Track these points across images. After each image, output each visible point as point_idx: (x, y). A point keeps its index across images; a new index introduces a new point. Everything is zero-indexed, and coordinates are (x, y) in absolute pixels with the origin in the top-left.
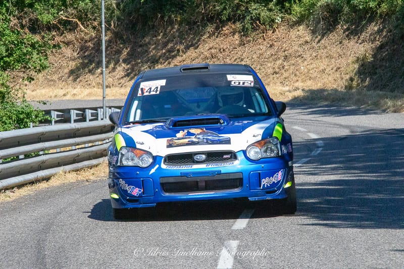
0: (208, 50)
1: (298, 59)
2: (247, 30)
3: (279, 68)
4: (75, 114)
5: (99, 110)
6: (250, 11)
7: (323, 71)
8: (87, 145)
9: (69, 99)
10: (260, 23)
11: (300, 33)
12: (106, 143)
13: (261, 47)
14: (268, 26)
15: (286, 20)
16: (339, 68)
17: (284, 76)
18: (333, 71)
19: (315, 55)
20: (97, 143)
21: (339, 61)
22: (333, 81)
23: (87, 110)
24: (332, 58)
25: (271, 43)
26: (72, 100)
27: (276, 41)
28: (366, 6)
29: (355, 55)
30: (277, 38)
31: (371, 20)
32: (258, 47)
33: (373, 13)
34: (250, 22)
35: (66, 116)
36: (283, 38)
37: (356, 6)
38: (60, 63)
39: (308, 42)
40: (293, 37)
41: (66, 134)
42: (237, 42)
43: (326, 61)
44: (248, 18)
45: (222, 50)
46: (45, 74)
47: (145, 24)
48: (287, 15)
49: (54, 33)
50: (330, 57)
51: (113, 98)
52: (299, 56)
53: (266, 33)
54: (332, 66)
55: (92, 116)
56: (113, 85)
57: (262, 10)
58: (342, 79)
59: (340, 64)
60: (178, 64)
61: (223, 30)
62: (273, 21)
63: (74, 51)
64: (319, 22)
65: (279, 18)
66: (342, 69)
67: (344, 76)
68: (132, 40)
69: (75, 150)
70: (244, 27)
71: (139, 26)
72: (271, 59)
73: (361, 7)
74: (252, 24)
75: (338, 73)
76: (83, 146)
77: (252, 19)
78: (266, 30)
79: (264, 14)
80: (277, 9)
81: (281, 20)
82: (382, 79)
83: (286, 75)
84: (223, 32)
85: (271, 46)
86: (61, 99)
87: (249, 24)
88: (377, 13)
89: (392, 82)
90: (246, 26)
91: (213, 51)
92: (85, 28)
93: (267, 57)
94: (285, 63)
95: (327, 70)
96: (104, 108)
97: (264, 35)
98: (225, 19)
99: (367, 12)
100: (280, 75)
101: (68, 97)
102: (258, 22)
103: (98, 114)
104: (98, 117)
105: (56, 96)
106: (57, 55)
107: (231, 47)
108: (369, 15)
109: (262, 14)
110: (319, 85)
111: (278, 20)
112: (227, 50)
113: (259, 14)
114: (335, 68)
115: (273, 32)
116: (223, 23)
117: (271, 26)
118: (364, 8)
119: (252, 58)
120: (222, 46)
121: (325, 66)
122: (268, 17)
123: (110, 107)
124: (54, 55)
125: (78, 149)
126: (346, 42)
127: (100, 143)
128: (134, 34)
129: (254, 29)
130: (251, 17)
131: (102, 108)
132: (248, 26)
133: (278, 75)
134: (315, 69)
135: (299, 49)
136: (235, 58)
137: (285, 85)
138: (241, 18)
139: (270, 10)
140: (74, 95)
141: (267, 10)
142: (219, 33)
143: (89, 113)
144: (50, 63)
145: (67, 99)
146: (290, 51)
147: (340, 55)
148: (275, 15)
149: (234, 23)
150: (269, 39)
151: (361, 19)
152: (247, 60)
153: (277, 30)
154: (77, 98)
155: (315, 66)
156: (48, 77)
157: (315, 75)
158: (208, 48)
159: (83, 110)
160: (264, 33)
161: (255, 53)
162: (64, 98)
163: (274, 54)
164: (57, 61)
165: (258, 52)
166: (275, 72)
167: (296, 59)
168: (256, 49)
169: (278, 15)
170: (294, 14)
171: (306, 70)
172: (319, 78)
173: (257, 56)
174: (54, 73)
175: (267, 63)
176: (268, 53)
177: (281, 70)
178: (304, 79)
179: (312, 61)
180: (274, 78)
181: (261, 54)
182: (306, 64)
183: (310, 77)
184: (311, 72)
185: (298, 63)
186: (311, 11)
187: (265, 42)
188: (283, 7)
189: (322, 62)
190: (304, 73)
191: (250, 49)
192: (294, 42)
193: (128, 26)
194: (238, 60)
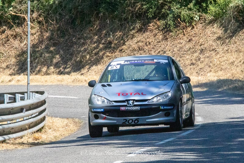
0: (136, 43)
1: (212, 52)
2: (169, 27)
3: (196, 60)
4: (8, 98)
6: (172, 10)
7: (232, 63)
9: (14, 84)
10: (181, 20)
11: (214, 30)
13: (182, 41)
14: (187, 23)
15: (203, 18)
17: (199, 67)
18: (241, 63)
19: (226, 49)
22: (240, 72)
24: (241, 52)
25: (190, 38)
27: (194, 36)
30: (195, 34)
32: (179, 41)
34: (172, 19)
36: (200, 34)
38: (9, 52)
39: (221, 38)
40: (209, 33)
42: (161, 37)
43: (235, 55)
44: (171, 16)
45: (148, 43)
48: (204, 14)
49: (4, 27)
50: (238, 51)
52: (213, 50)
53: (186, 29)
54: (240, 59)
57: (183, 9)
61: (149, 26)
62: (192, 18)
63: (21, 42)
65: (197, 17)
68: (72, 33)
70: (167, 23)
71: (78, 22)
72: (189, 52)
74: (174, 21)
78: (186, 27)
79: (185, 12)
80: (196, 8)
81: (198, 18)
83: (201, 66)
84: (149, 28)
85: (190, 41)
91: (140, 44)
92: (32, 23)
93: (186, 50)
94: (201, 56)
95: (235, 62)
97: (185, 31)
98: (151, 17)
100: (196, 66)
102: (179, 20)
106: (6, 46)
107: (156, 41)
109: (183, 13)
110: (228, 75)
111: (197, 18)
112: (152, 43)
113: (180, 13)
114: (242, 61)
115: (192, 29)
116: (149, 21)
119: (174, 51)
120: (148, 40)
121: (234, 59)
122: (187, 15)
123: (33, 92)
128: (73, 28)
129: (176, 26)
130: (173, 15)
131: (27, 92)
132: (171, 22)
133: (194, 66)
135: (213, 44)
136: (158, 51)
137: (200, 74)
138: (164, 17)
139: (190, 9)
140: (18, 81)
141: (187, 9)
142: (146, 29)
145: (12, 84)
146: (206, 46)
148: (193, 13)
149: (159, 19)
150: (189, 34)
152: (169, 52)
153: (195, 27)
154: (20, 83)
155: (226, 58)
157: (226, 66)
159: (14, 94)
160: (184, 29)
162: (10, 84)
163: (192, 47)
164: (6, 51)
165: (179, 46)
166: (192, 63)
167: (210, 53)
168: (177, 43)
169: (196, 14)
170: (209, 13)
171: (218, 62)
172: (229, 69)
173: (177, 49)
174: (3, 62)
175: (185, 55)
176: (187, 47)
177: (197, 62)
178: (216, 70)
179: (223, 54)
180: (191, 68)
181: (181, 48)
182: (219, 57)
183: (222, 68)
184: (222, 63)
185: (212, 56)
186: (224, 11)
187: (185, 37)
188: (201, 7)
189: (232, 55)
190: (216, 64)
191: (172, 43)
192: (209, 38)
193: (68, 21)
194: (161, 53)
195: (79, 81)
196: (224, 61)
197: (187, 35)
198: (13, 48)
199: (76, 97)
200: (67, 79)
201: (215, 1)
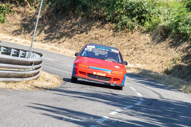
0: (95, 34)
1: (142, 51)
2: (118, 29)
3: (130, 53)
4: (13, 51)
5: (27, 52)
6: (122, 19)
7: (154, 61)
8: (15, 70)
9: (13, 42)
10: (126, 26)
11: (146, 38)
12: (26, 71)
13: (124, 40)
14: (130, 30)
15: (140, 28)
16: (162, 62)
17: (132, 59)
18: (159, 62)
19: (151, 51)
20: (21, 70)
21: (163, 57)
22: (157, 68)
23: (20, 51)
24: (160, 55)
25: (129, 39)
26: (14, 43)
27: (132, 39)
28: (185, 32)
29: (172, 56)
30: (133, 37)
31: (186, 40)
32: (122, 39)
33: (187, 36)
34: (121, 25)
35: (9, 51)
36: (137, 38)
37: (180, 31)
38: (12, 22)
39: (149, 43)
40: (142, 39)
41: (5, 61)
42: (111, 34)
43: (156, 56)
44: (120, 22)
45: (102, 36)
46: (3, 26)
47: (64, 12)
48: (141, 26)
49: (13, 5)
50: (159, 54)
51: (36, 47)
52: (143, 50)
53: (128, 33)
54: (159, 59)
55: (22, 55)
56: (38, 41)
57: (129, 20)
58: (163, 68)
59: (163, 60)
60: (76, 38)
61: (105, 26)
62: (133, 27)
63: (21, 17)
64: (157, 34)
65: (136, 27)
66: (164, 62)
67: (164, 66)
68: (55, 19)
69: (9, 70)
70: (117, 26)
71: (60, 13)
72: (127, 48)
73: (182, 32)
74: (121, 26)
75: (161, 64)
76: (13, 70)
77: (122, 24)
78: (128, 32)
79: (129, 22)
80: (137, 22)
81: (137, 28)
82: (184, 73)
83: (133, 58)
84: (105, 27)
85: (129, 41)
86: (8, 41)
87: (120, 26)
88: (189, 37)
89: (188, 76)
90: (118, 26)
91: (97, 35)
92: (31, 6)
93: (125, 46)
94: (134, 52)
95: (156, 61)
96: (30, 52)
97: (127, 34)
98: (108, 20)
99: (184, 35)
100: (130, 57)
101: (12, 41)
102: (125, 26)
103: (26, 54)
104: (25, 56)
105: (6, 39)
106: (12, 17)
107: (107, 36)
108: (185, 37)
109: (128, 22)
110: (150, 68)
111: (136, 28)
112: (104, 37)
113: (127, 22)
114: (160, 61)
115: (132, 34)
116: (106, 22)
117: (132, 30)
118: (183, 33)
119: (117, 45)
120: (102, 34)
121: (155, 59)
122: (131, 25)
123: (33, 52)
124: (10, 17)
125: (10, 70)
126: (169, 49)
127: (23, 70)
128: (57, 16)
129: (122, 29)
130: (122, 22)
131: (29, 51)
132: (119, 27)
133: (129, 57)
134: (149, 59)
135: (144, 46)
136: (108, 42)
137: (132, 63)
138: (116, 22)
139: (133, 21)
140: (16, 41)
141: (131, 21)
142: (102, 27)
143: (21, 53)
144: (7, 21)
145: (12, 42)
146: (138, 46)
147: (165, 55)
148: (135, 24)
149: (112, 23)
150: (129, 36)
151: (180, 38)
152: (114, 45)
153: (134, 33)
154: (17, 43)
155: (150, 57)
156: (4, 28)
157: (149, 62)
158: (94, 33)
159: (19, 50)
160: (127, 32)
161: (120, 42)
162: (10, 41)
163: (129, 45)
164: (11, 20)
165: (121, 42)
166: (127, 55)
167: (140, 51)
168: (120, 40)
169: (136, 25)
170: (145, 26)
171: (144, 58)
172: (150, 64)
173: (120, 44)
174: (8, 27)
175: (124, 49)
176: (126, 44)
177: (131, 55)
178: (142, 63)
179: (149, 54)
180: (126, 58)
181: (122, 44)
182: (145, 55)
183: (146, 62)
184: (147, 60)
185: (141, 53)
186: (155, 27)
187: (126, 38)
188: (140, 21)
189: (154, 56)
190: (143, 59)
191: (117, 39)
192: (142, 42)
193: (54, 11)
194: (109, 44)
195: (54, 50)
196: (149, 58)
197: (128, 37)
198: (16, 19)
199: (53, 60)
200: (47, 47)
201: (150, 20)
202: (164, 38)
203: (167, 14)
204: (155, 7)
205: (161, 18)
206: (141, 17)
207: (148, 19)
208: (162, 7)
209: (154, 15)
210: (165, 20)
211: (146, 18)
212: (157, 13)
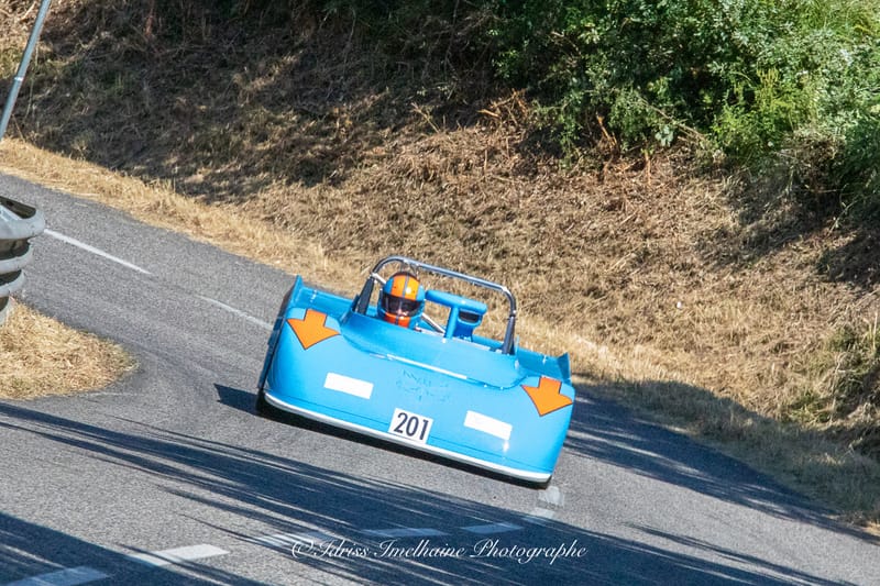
0: (423, 150)
1: (677, 273)
2: (558, 132)
3: (610, 281)
6: (588, 77)
7: (736, 338)
10: (606, 122)
11: (714, 199)
13: (584, 198)
14: (626, 144)
15: (689, 143)
17: (616, 312)
18: (766, 347)
19: (732, 280)
21: (796, 324)
22: (752, 379)
24: (779, 309)
25: (617, 198)
27: (633, 197)
29: (847, 323)
30: (640, 189)
32: (574, 195)
34: (577, 109)
36: (659, 196)
39: (725, 235)
40: (690, 202)
43: (754, 312)
44: (576, 96)
45: (462, 165)
48: (695, 130)
50: (771, 302)
52: (684, 267)
53: (614, 162)
54: (766, 332)
58: (782, 381)
59: (793, 335)
61: (487, 106)
62: (649, 131)
65: (666, 130)
66: (796, 351)
67: (789, 374)
70: (553, 117)
72: (597, 246)
74: (580, 118)
75: (778, 359)
78: (617, 155)
79: (628, 101)
80: (674, 101)
81: (670, 138)
83: (623, 309)
84: (485, 111)
85: (612, 207)
87: (572, 117)
90: (561, 118)
91: (435, 159)
93: (588, 234)
94: (634, 274)
95: (748, 338)
97: (607, 165)
98: (506, 76)
100: (605, 303)
102: (600, 119)
109: (622, 100)
110: (707, 374)
111: (665, 135)
112: (477, 171)
113: (613, 98)
114: (773, 343)
115: (635, 169)
116: (495, 87)
117: (636, 147)
119: (544, 222)
120: (466, 154)
121: (747, 326)
122: (636, 115)
128: (218, 22)
130: (587, 96)
132: (568, 120)
133: (598, 302)
134: (714, 323)
136: (491, 203)
137: (610, 338)
138: (551, 93)
139: (652, 97)
141: (642, 93)
142: (472, 112)
147: (805, 309)
148: (659, 116)
149: (530, 95)
150: (617, 183)
153: (649, 164)
155: (718, 313)
157: (708, 340)
160: (607, 158)
161: (559, 210)
163: (612, 232)
165: (568, 210)
166: (593, 289)
167: (671, 273)
168: (565, 198)
169: (667, 121)
170: (716, 134)
171: (687, 317)
172: (716, 353)
173: (559, 221)
175: (580, 253)
176: (594, 226)
177: (613, 288)
178: (671, 343)
179: (714, 295)
180: (583, 305)
181: (573, 221)
182: (696, 299)
183: (692, 342)
184: (700, 326)
185: (672, 286)
186: (770, 144)
187: (599, 188)
188: (694, 102)
189: (743, 311)
190: (677, 322)
191: (548, 193)
192: (686, 220)
194: (498, 214)
195: (171, 215)
196: (709, 320)
197: (611, 185)
199: (145, 267)
200: (134, 195)
201: (749, 96)
202: (815, 210)
203: (852, 72)
204: (788, 25)
205: (817, 93)
206: (701, 74)
207: (739, 89)
208: (830, 33)
209: (773, 73)
210: (833, 110)
211: (728, 83)
212: (794, 62)
